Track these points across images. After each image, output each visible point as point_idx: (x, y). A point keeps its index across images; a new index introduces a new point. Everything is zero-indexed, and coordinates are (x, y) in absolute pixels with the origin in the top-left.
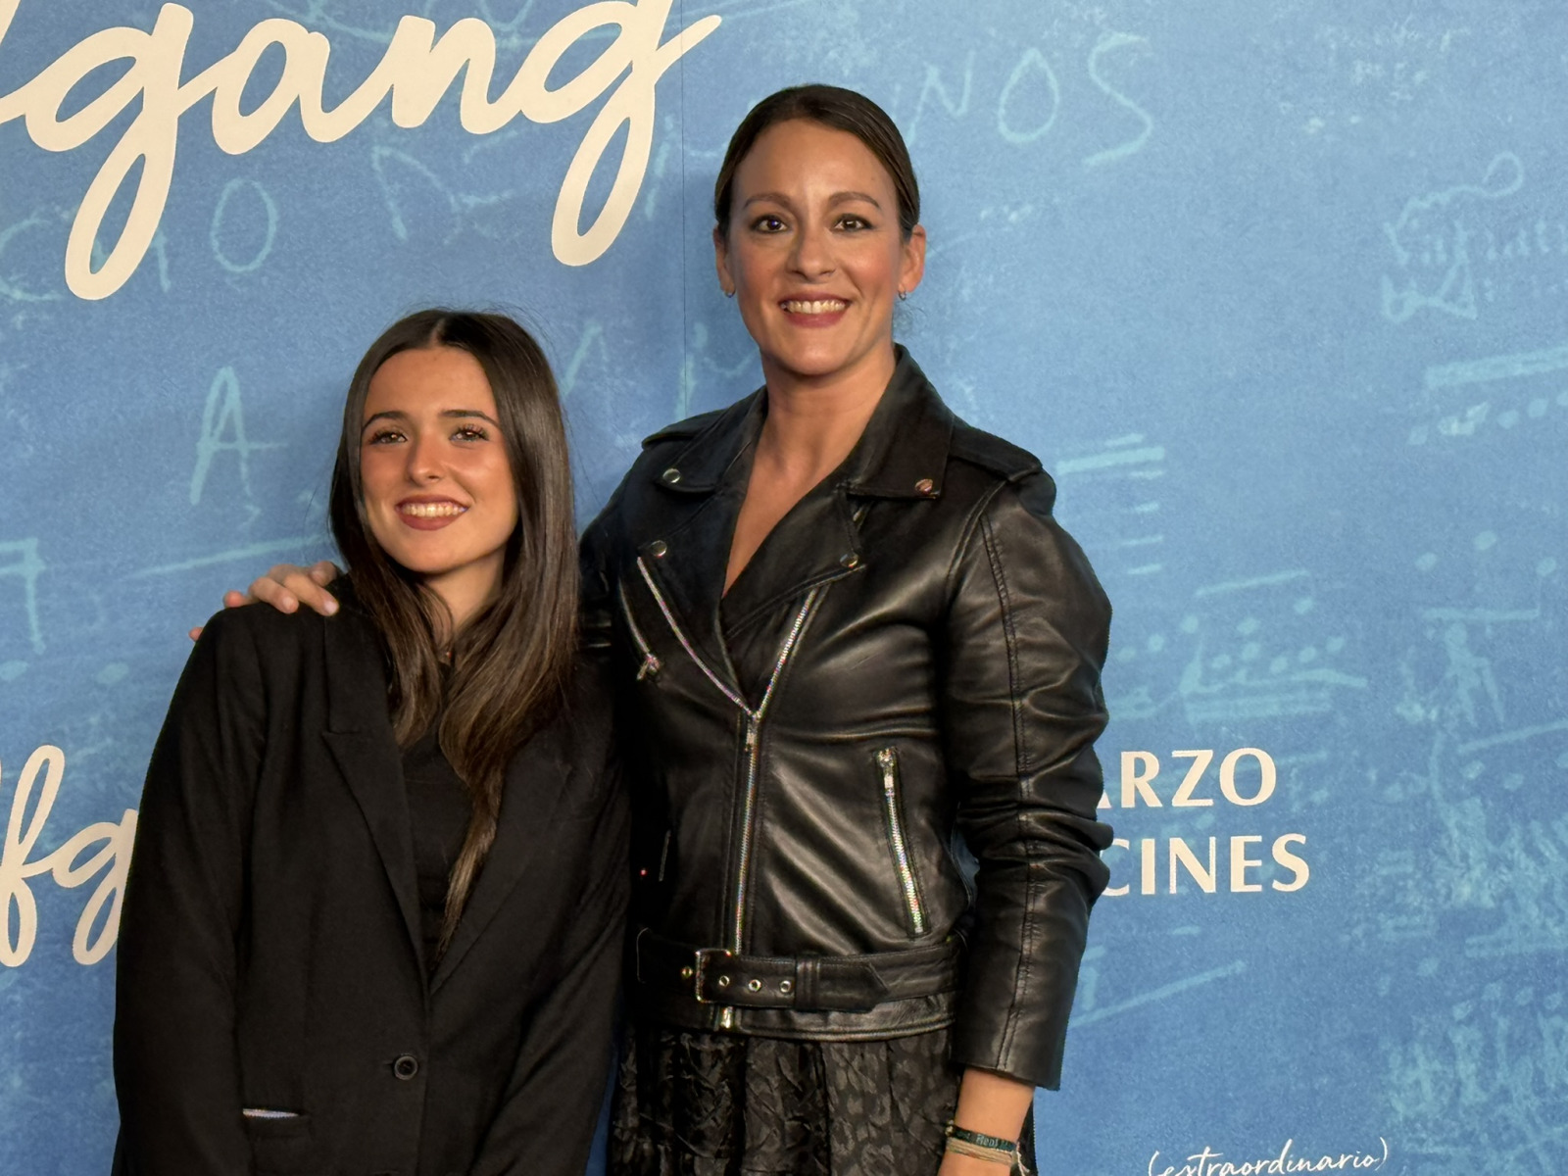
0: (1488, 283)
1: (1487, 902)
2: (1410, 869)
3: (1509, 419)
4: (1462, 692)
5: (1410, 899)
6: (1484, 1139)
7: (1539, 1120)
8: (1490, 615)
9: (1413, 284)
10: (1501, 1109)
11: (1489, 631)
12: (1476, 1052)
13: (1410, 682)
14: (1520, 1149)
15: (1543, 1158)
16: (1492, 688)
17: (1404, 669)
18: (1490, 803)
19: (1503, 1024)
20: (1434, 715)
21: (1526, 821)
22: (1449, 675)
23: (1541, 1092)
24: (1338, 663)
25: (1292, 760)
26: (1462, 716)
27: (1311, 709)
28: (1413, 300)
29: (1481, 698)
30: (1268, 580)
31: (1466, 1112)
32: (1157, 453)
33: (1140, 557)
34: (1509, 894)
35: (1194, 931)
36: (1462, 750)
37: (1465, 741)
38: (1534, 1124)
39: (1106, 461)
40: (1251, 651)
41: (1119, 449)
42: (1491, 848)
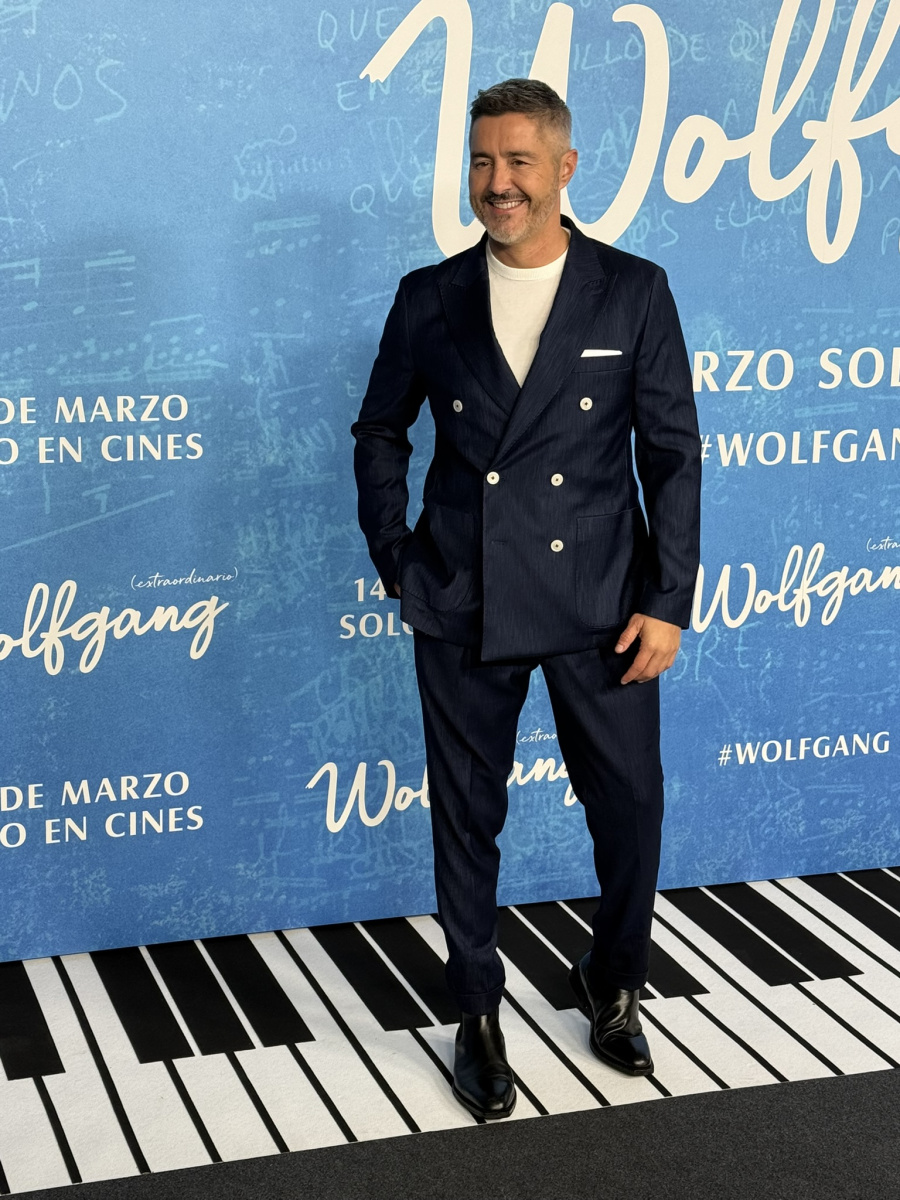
0: (281, 185)
1: (281, 463)
2: (248, 449)
3: (291, 247)
4: (270, 370)
5: (248, 462)
6: (279, 567)
7: (303, 558)
8: (283, 336)
9: (248, 184)
10: (288, 553)
11: (282, 343)
12: (276, 529)
13: (248, 366)
14: (295, 570)
15: (305, 574)
16: (284, 369)
17: (245, 360)
18: (283, 420)
19: (288, 517)
20: (258, 380)
21: (298, 428)
22: (264, 363)
23: (303, 546)
24: (215, 357)
25: (195, 400)
26: (270, 381)
27: (203, 377)
28: (247, 192)
29: (278, 373)
30: (183, 318)
31: (272, 555)
32: (132, 259)
33: (124, 306)
34: (290, 460)
35: (151, 477)
36: (270, 396)
37: (271, 392)
38: (300, 559)
39: (108, 262)
40: (176, 351)
41: (114, 256)
42: (283, 439)
